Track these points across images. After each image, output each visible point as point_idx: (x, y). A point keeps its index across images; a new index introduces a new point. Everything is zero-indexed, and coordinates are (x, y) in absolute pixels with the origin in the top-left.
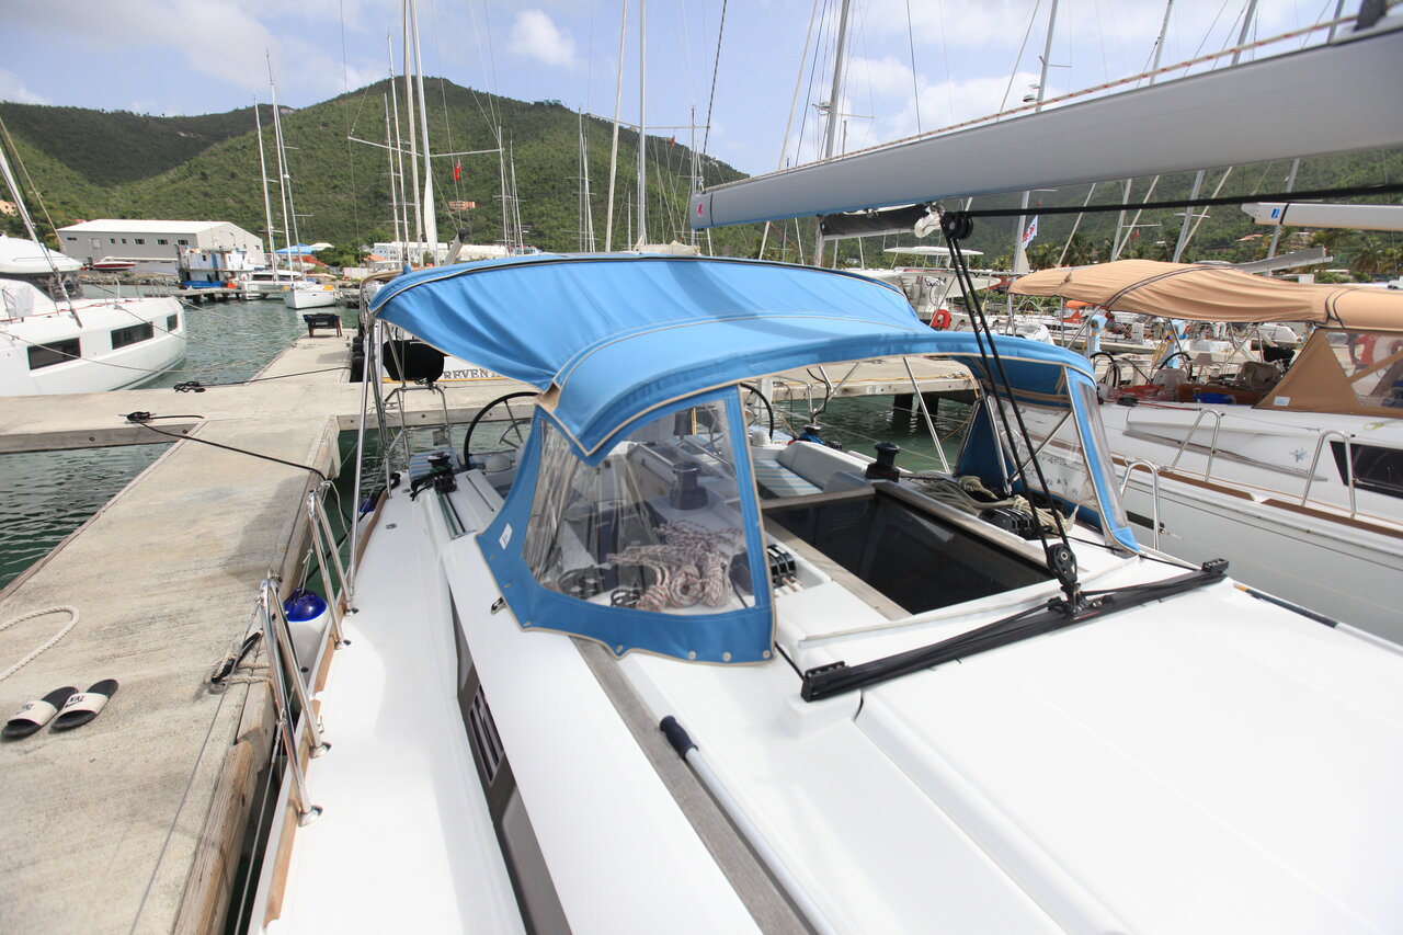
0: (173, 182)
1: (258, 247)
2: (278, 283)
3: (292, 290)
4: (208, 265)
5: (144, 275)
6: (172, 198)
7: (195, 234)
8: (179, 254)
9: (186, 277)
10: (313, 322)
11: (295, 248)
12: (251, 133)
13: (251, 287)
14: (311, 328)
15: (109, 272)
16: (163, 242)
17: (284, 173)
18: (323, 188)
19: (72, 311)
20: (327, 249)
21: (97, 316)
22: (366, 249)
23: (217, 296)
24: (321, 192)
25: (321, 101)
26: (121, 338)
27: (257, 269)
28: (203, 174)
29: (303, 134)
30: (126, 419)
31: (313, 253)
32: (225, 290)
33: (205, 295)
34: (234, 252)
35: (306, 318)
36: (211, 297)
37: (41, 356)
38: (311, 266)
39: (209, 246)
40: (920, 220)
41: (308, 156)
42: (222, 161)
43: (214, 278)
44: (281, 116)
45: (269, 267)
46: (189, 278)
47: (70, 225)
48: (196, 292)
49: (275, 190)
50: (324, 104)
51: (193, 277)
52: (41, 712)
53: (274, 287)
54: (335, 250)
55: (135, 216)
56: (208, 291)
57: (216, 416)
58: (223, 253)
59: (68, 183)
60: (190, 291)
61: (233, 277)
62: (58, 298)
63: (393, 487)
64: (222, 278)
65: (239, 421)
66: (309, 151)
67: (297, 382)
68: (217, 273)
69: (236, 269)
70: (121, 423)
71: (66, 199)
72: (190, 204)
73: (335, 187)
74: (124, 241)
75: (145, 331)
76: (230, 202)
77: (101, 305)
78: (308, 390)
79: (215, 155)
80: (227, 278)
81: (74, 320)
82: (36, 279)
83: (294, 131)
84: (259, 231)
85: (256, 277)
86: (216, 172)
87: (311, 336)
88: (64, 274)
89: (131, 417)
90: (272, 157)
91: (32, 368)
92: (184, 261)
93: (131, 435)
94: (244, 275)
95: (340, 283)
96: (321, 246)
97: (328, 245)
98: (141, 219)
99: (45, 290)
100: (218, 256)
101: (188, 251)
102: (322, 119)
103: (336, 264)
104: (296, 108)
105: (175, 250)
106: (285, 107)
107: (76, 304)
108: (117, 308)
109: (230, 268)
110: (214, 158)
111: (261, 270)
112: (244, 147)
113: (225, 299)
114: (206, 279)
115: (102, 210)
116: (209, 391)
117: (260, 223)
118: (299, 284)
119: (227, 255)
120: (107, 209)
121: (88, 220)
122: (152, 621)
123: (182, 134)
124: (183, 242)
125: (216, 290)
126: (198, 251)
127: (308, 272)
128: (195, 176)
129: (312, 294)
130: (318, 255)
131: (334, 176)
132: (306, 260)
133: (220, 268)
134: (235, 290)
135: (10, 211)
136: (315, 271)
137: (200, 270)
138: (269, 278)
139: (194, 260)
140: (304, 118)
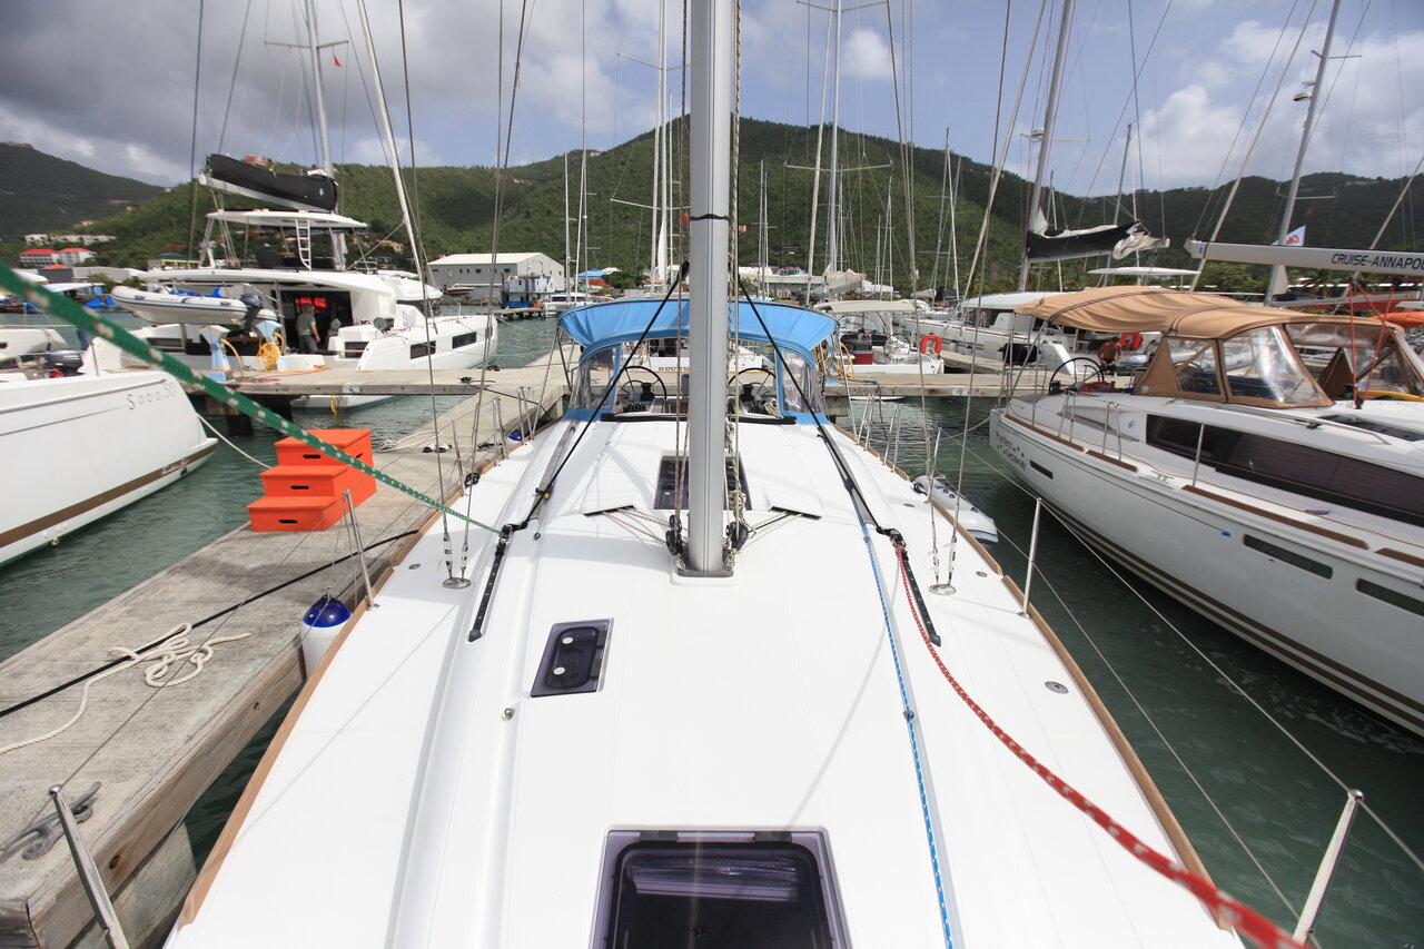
1: (559, 273)
2: (569, 303)
4: (522, 289)
5: (478, 297)
6: (505, 233)
7: (515, 264)
8: (503, 280)
9: (506, 299)
11: (584, 274)
13: (550, 306)
15: (456, 295)
16: (494, 271)
17: (583, 214)
18: (617, 219)
19: (434, 324)
20: (614, 273)
21: (448, 326)
23: (525, 314)
26: (459, 341)
27: (557, 292)
28: (528, 213)
29: (606, 173)
30: (460, 381)
31: (603, 277)
32: (531, 309)
33: (517, 314)
34: (542, 277)
36: (520, 314)
37: (417, 351)
38: (598, 288)
39: (524, 273)
40: (1120, 242)
42: (542, 201)
43: (526, 299)
44: (588, 159)
45: (565, 289)
47: (435, 259)
48: (511, 311)
49: (574, 225)
50: (624, 145)
51: (510, 299)
53: (566, 307)
54: (620, 274)
56: (518, 310)
57: (504, 382)
58: (533, 278)
60: (508, 310)
61: (539, 298)
62: (428, 315)
64: (530, 299)
68: (528, 294)
69: (542, 291)
70: (458, 382)
71: (435, 239)
72: (516, 238)
73: (627, 218)
74: (468, 271)
75: (471, 338)
76: (545, 235)
77: (450, 320)
80: (534, 299)
81: (434, 330)
82: (418, 304)
83: (598, 172)
84: (561, 259)
85: (555, 299)
86: (537, 211)
88: (432, 300)
89: (463, 380)
90: (574, 198)
91: (412, 358)
92: (506, 285)
93: (461, 388)
94: (547, 297)
96: (609, 270)
97: (615, 269)
99: (422, 310)
100: (530, 281)
101: (509, 278)
102: (622, 159)
103: (618, 286)
104: (602, 150)
105: (501, 277)
106: (593, 151)
107: (438, 319)
108: (458, 322)
109: (537, 291)
110: (536, 199)
111: (559, 292)
113: (530, 317)
114: (519, 300)
116: (502, 371)
117: (562, 253)
119: (536, 280)
121: (447, 255)
123: (516, 181)
124: (507, 271)
125: (525, 309)
126: (516, 277)
127: (595, 294)
128: (522, 215)
130: (606, 279)
132: (594, 283)
133: (530, 291)
134: (538, 309)
135: (400, 250)
136: (601, 293)
137: (516, 293)
138: (563, 299)
139: (514, 287)
140: (608, 159)
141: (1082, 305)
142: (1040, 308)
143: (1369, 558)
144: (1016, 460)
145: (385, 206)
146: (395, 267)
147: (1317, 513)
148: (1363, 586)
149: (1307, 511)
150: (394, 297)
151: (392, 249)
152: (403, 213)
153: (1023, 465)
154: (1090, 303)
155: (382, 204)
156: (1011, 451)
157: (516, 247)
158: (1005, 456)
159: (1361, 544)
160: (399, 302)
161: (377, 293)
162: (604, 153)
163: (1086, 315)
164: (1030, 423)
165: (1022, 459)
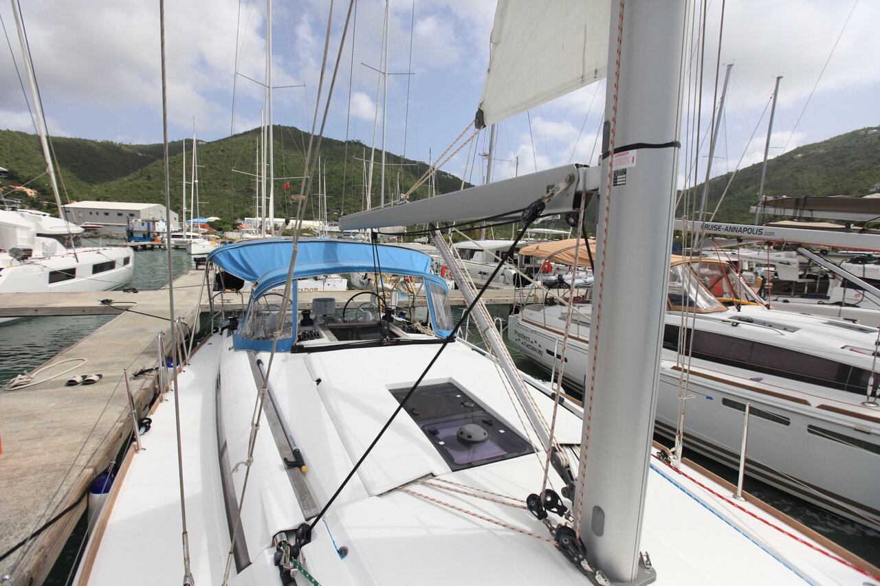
0: (131, 180)
1: (175, 219)
2: (185, 240)
3: (191, 244)
4: (144, 228)
5: (106, 233)
6: (129, 189)
7: (139, 211)
8: (128, 222)
9: (131, 235)
10: (199, 261)
11: (196, 220)
12: (179, 155)
13: (169, 242)
14: (197, 265)
15: (92, 231)
16: (120, 215)
17: (195, 179)
18: (218, 186)
19: (75, 254)
20: (216, 221)
21: (88, 256)
22: (239, 221)
23: (148, 246)
24: (216, 188)
25: (222, 138)
26: (98, 268)
27: (175, 232)
28: (149, 176)
29: (210, 156)
30: (100, 302)
31: (208, 223)
32: (153, 243)
33: (141, 246)
34: (161, 221)
35: (195, 259)
36: (144, 247)
37: (55, 276)
38: (206, 230)
39: (146, 217)
41: (211, 168)
43: (147, 236)
44: (197, 145)
45: (181, 231)
46: (132, 235)
48: (136, 244)
49: (188, 187)
50: (224, 140)
51: (135, 235)
52: (79, 379)
53: (183, 242)
54: (221, 221)
55: (106, 199)
56: (143, 243)
57: (142, 303)
58: (154, 222)
59: (69, 180)
60: (133, 243)
61: (158, 236)
62: (69, 247)
63: (214, 332)
64: (151, 236)
65: (154, 305)
66: (212, 165)
67: (185, 290)
68: (149, 233)
69: (161, 231)
70: (98, 304)
72: (139, 193)
73: (225, 185)
74: (97, 213)
75: (110, 266)
77: (91, 251)
78: (189, 294)
79: (157, 166)
80: (154, 236)
81: (75, 259)
82: (59, 237)
83: (205, 154)
84: (178, 211)
86: (156, 176)
87: (197, 269)
88: (73, 234)
89: (103, 302)
90: (189, 169)
91: (50, 282)
92: (131, 226)
93: (102, 310)
94: (165, 235)
95: (222, 240)
96: (213, 219)
97: (217, 218)
98: (109, 201)
99: (63, 243)
100: (151, 223)
101: (134, 220)
102: (222, 148)
103: (220, 230)
104: (207, 141)
105: (126, 219)
106: (201, 141)
107: (78, 250)
108: (99, 253)
109: (157, 230)
110: (156, 168)
111: (177, 232)
112: (175, 162)
113: (152, 248)
114: (142, 236)
115: (87, 195)
116: (140, 293)
117: (179, 205)
118: (196, 240)
119: (156, 223)
120: (89, 195)
121: (78, 201)
122: (114, 363)
123: (140, 154)
124: (132, 215)
125: (148, 243)
126: (140, 220)
127: (203, 234)
128: (144, 178)
129: (202, 246)
130: (211, 224)
131: (225, 179)
132: (203, 226)
133: (151, 230)
134: (160, 243)
135: (33, 194)
136: (208, 233)
137: (140, 231)
138: (181, 237)
139: (137, 225)
140: (211, 147)
141: (564, 250)
142: (537, 251)
143: (812, 410)
144: (533, 349)
145: (20, 161)
146: (27, 207)
147: (758, 380)
148: (812, 429)
149: (751, 379)
150: (34, 230)
151: (25, 194)
152: (47, 164)
153: (540, 352)
154: (568, 249)
155: (17, 159)
156: (530, 343)
157: (139, 199)
158: (523, 346)
159: (805, 402)
160: (39, 235)
161: (15, 227)
162: (209, 143)
163: (567, 255)
164: (543, 325)
165: (540, 349)
